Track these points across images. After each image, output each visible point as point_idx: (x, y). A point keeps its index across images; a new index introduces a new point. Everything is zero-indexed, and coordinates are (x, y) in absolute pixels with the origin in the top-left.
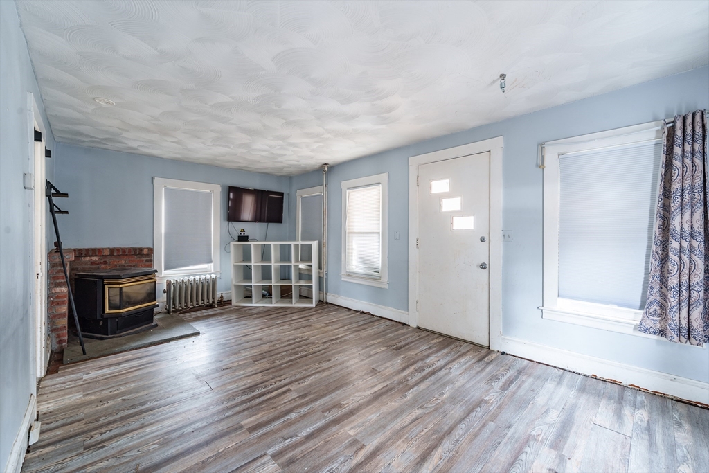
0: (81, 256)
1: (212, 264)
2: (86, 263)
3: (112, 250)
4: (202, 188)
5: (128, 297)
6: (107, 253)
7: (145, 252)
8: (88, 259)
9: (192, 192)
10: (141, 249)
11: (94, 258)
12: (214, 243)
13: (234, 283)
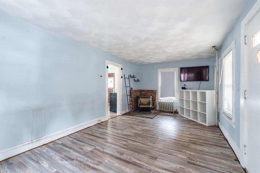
0: (142, 92)
1: (175, 97)
2: (143, 93)
3: (147, 90)
4: (171, 70)
5: (143, 103)
6: (146, 91)
7: (154, 91)
8: (143, 92)
9: (168, 72)
10: (153, 91)
11: (144, 92)
12: (176, 89)
13: (179, 105)
